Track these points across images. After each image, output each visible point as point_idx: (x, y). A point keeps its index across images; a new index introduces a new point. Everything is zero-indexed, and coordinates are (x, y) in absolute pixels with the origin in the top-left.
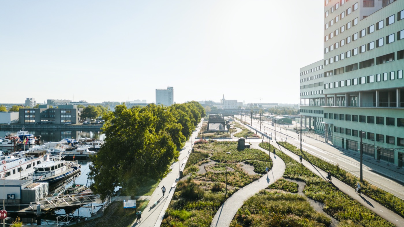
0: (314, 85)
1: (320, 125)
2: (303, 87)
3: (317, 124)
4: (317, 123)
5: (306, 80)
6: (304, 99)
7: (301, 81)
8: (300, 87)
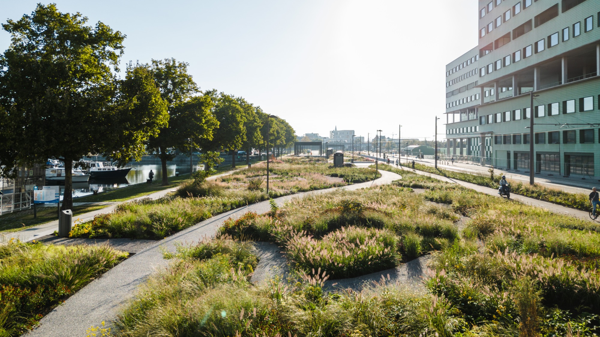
0: (467, 88)
1: (476, 149)
2: (450, 94)
3: (471, 149)
4: (471, 147)
5: (455, 81)
6: (452, 114)
7: (448, 84)
8: (447, 94)
